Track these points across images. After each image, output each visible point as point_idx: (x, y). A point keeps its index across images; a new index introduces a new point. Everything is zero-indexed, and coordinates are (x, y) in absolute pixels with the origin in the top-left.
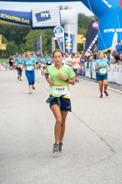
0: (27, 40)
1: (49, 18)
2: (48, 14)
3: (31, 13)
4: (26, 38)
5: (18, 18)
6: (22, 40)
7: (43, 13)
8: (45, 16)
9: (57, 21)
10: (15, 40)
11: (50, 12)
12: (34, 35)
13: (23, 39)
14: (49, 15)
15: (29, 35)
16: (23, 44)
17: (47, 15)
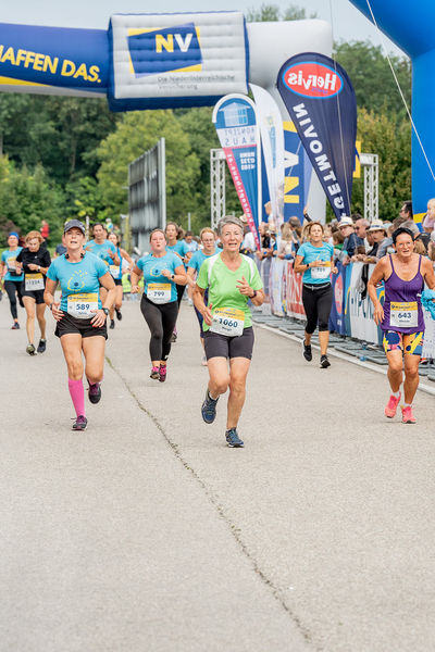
0: (107, 160)
1: (194, 56)
2: (189, 37)
3: (109, 35)
4: (101, 151)
5: (48, 59)
6: (80, 163)
7: (164, 34)
8: (176, 47)
9: (231, 73)
10: (46, 163)
11: (198, 30)
12: (136, 140)
13: (86, 156)
14: (195, 46)
15: (112, 137)
16: (85, 181)
17: (184, 46)
